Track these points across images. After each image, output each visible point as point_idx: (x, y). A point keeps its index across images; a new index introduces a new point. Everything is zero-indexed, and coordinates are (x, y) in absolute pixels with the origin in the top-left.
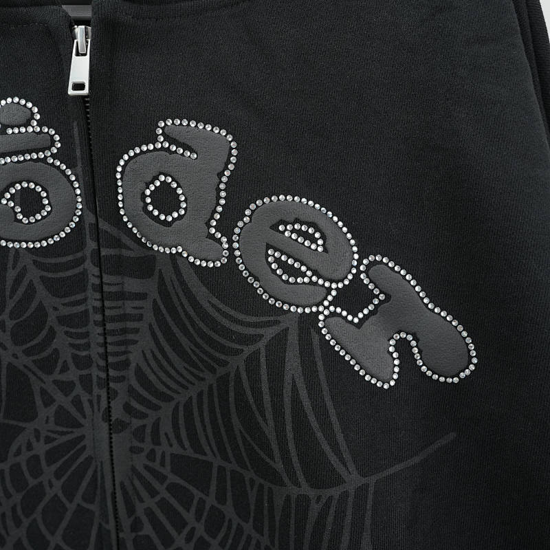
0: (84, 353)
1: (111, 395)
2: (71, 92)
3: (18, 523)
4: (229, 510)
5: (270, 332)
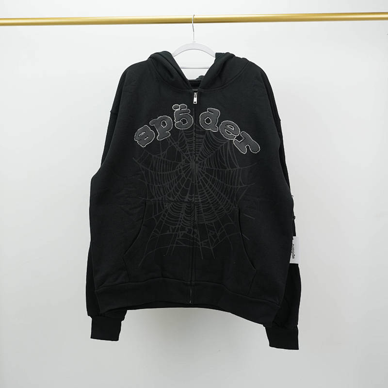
0: (191, 149)
2: (194, 103)
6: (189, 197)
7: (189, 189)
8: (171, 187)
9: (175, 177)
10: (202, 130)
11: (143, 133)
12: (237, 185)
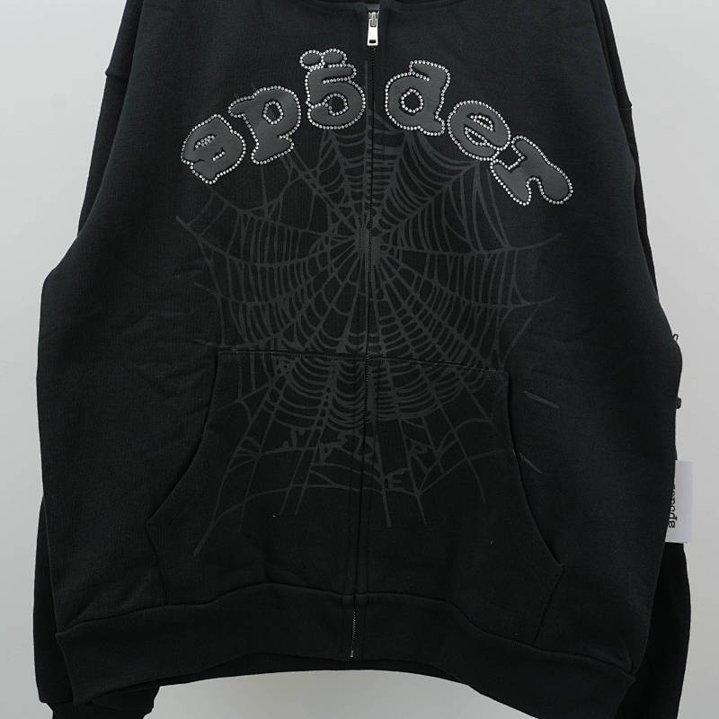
0: (358, 191)
1: (373, 213)
2: (369, 44)
3: (310, 295)
4: (435, 282)
5: (465, 169)
6: (350, 338)
7: (350, 315)
8: (295, 307)
9: (306, 278)
10: (393, 132)
11: (208, 140)
12: (504, 302)
